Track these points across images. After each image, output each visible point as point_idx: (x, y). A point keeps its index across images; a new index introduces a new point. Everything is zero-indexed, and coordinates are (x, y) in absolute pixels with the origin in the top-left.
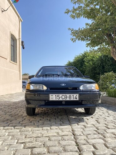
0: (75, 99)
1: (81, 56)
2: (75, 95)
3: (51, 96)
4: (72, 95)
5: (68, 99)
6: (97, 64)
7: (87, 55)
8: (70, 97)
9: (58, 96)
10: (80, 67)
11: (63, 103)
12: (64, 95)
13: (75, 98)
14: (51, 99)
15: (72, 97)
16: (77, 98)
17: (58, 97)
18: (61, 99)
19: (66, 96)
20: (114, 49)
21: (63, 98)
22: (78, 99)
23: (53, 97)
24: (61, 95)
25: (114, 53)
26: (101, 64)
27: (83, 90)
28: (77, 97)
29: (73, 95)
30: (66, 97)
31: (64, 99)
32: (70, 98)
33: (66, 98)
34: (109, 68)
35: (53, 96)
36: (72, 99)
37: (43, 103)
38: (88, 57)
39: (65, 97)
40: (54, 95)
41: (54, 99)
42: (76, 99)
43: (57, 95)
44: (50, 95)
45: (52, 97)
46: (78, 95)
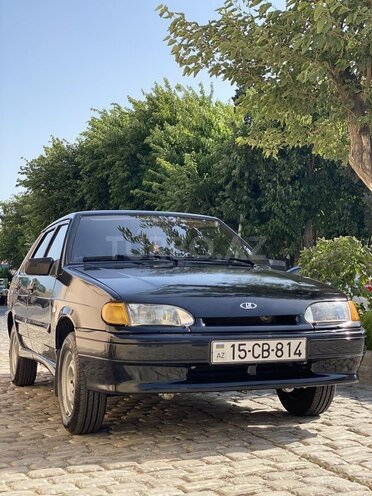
0: (294, 357)
1: (132, 116)
2: (294, 343)
3: (218, 346)
4: (285, 342)
5: (273, 358)
6: (224, 170)
7: (166, 113)
8: (278, 350)
9: (242, 347)
10: (124, 181)
11: (251, 371)
12: (261, 342)
13: (295, 354)
14: (215, 360)
15: (286, 349)
16: (300, 354)
17: (240, 350)
18: (249, 359)
19: (266, 347)
20: (365, 140)
21: (256, 355)
22: (303, 356)
23: (223, 352)
24: (249, 345)
25: (366, 157)
26: (242, 175)
27: (314, 324)
28: (303, 349)
29: (289, 344)
30: (268, 351)
31: (260, 359)
32: (279, 353)
33: (266, 354)
34: (287, 193)
35: (223, 346)
36: (285, 357)
37: (181, 374)
38: (170, 128)
39: (263, 351)
40: (228, 345)
41: (228, 359)
42: (297, 357)
43: (237, 343)
44: (215, 344)
45: (221, 350)
46: (304, 341)
